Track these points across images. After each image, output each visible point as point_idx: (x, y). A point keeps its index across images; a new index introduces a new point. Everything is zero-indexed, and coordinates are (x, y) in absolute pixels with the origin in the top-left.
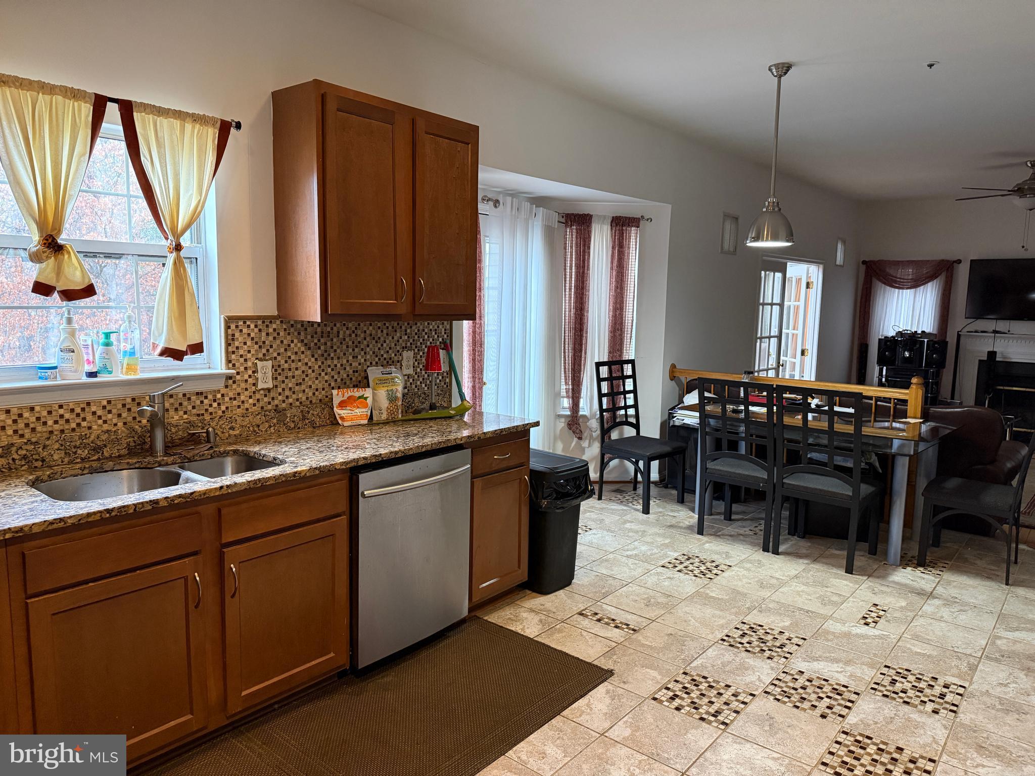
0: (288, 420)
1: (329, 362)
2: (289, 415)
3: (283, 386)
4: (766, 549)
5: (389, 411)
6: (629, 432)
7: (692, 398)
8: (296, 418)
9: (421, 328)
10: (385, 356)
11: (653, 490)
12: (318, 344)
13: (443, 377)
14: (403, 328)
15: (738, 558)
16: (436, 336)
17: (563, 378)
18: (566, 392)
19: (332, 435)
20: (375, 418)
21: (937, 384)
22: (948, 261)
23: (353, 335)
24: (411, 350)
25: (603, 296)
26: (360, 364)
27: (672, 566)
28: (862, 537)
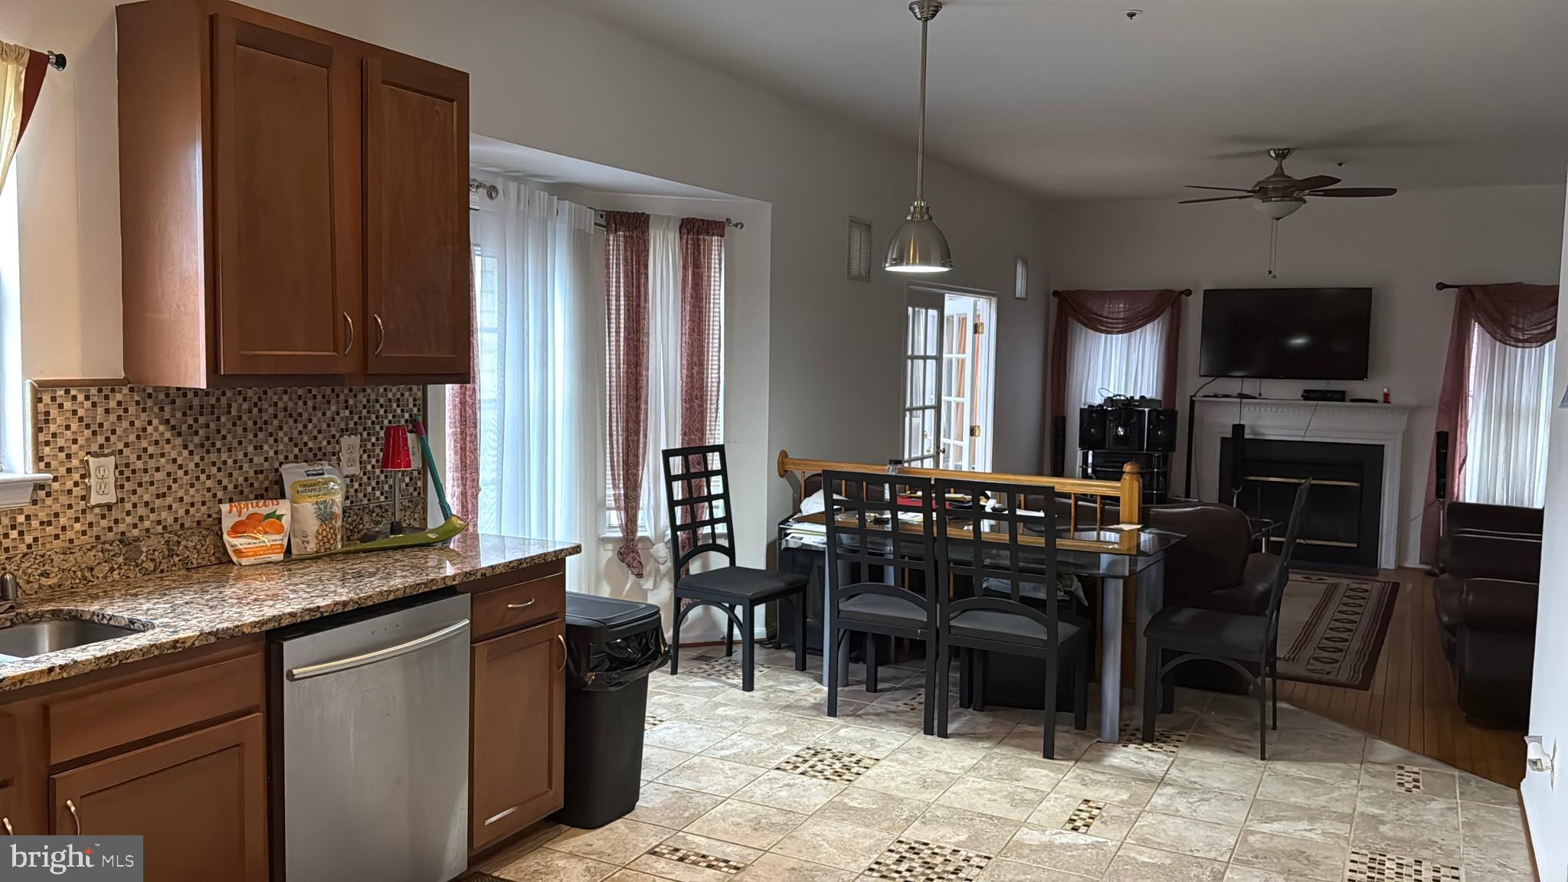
0: (143, 557)
1: (213, 457)
2: (144, 549)
3: (134, 499)
4: (928, 731)
5: (320, 537)
6: (719, 561)
7: (814, 504)
8: (156, 553)
9: (373, 397)
10: (310, 445)
11: (759, 653)
12: (195, 425)
13: (411, 479)
14: (342, 397)
15: (889, 746)
16: (399, 411)
17: (609, 477)
18: (615, 500)
19: (221, 581)
20: (294, 551)
21: (1165, 474)
22: (1172, 292)
23: (255, 410)
24: (355, 434)
25: (671, 343)
26: (266, 459)
27: (791, 766)
28: (1063, 705)
